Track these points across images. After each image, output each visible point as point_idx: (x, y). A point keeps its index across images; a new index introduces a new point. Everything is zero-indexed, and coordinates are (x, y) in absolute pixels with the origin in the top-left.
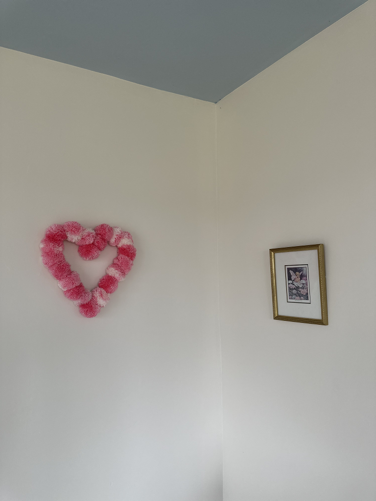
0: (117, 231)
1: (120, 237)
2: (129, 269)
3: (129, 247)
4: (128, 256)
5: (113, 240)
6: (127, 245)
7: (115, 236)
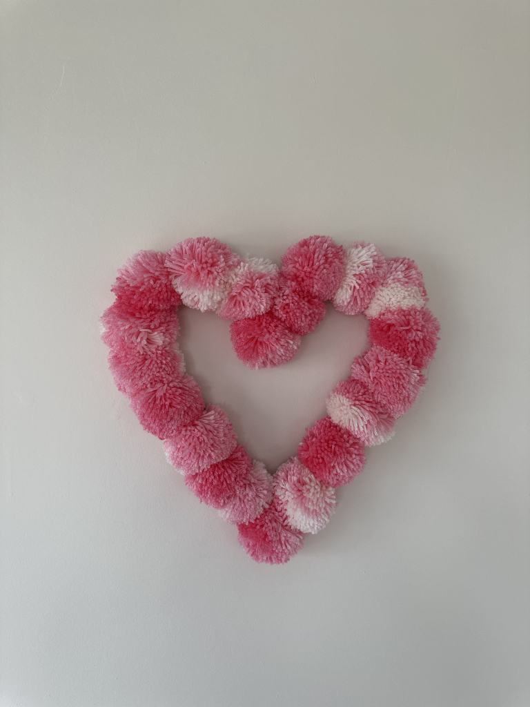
0: (360, 260)
1: (371, 283)
2: (407, 400)
3: (407, 316)
4: (403, 352)
5: (343, 296)
6: (401, 310)
7: (351, 281)
